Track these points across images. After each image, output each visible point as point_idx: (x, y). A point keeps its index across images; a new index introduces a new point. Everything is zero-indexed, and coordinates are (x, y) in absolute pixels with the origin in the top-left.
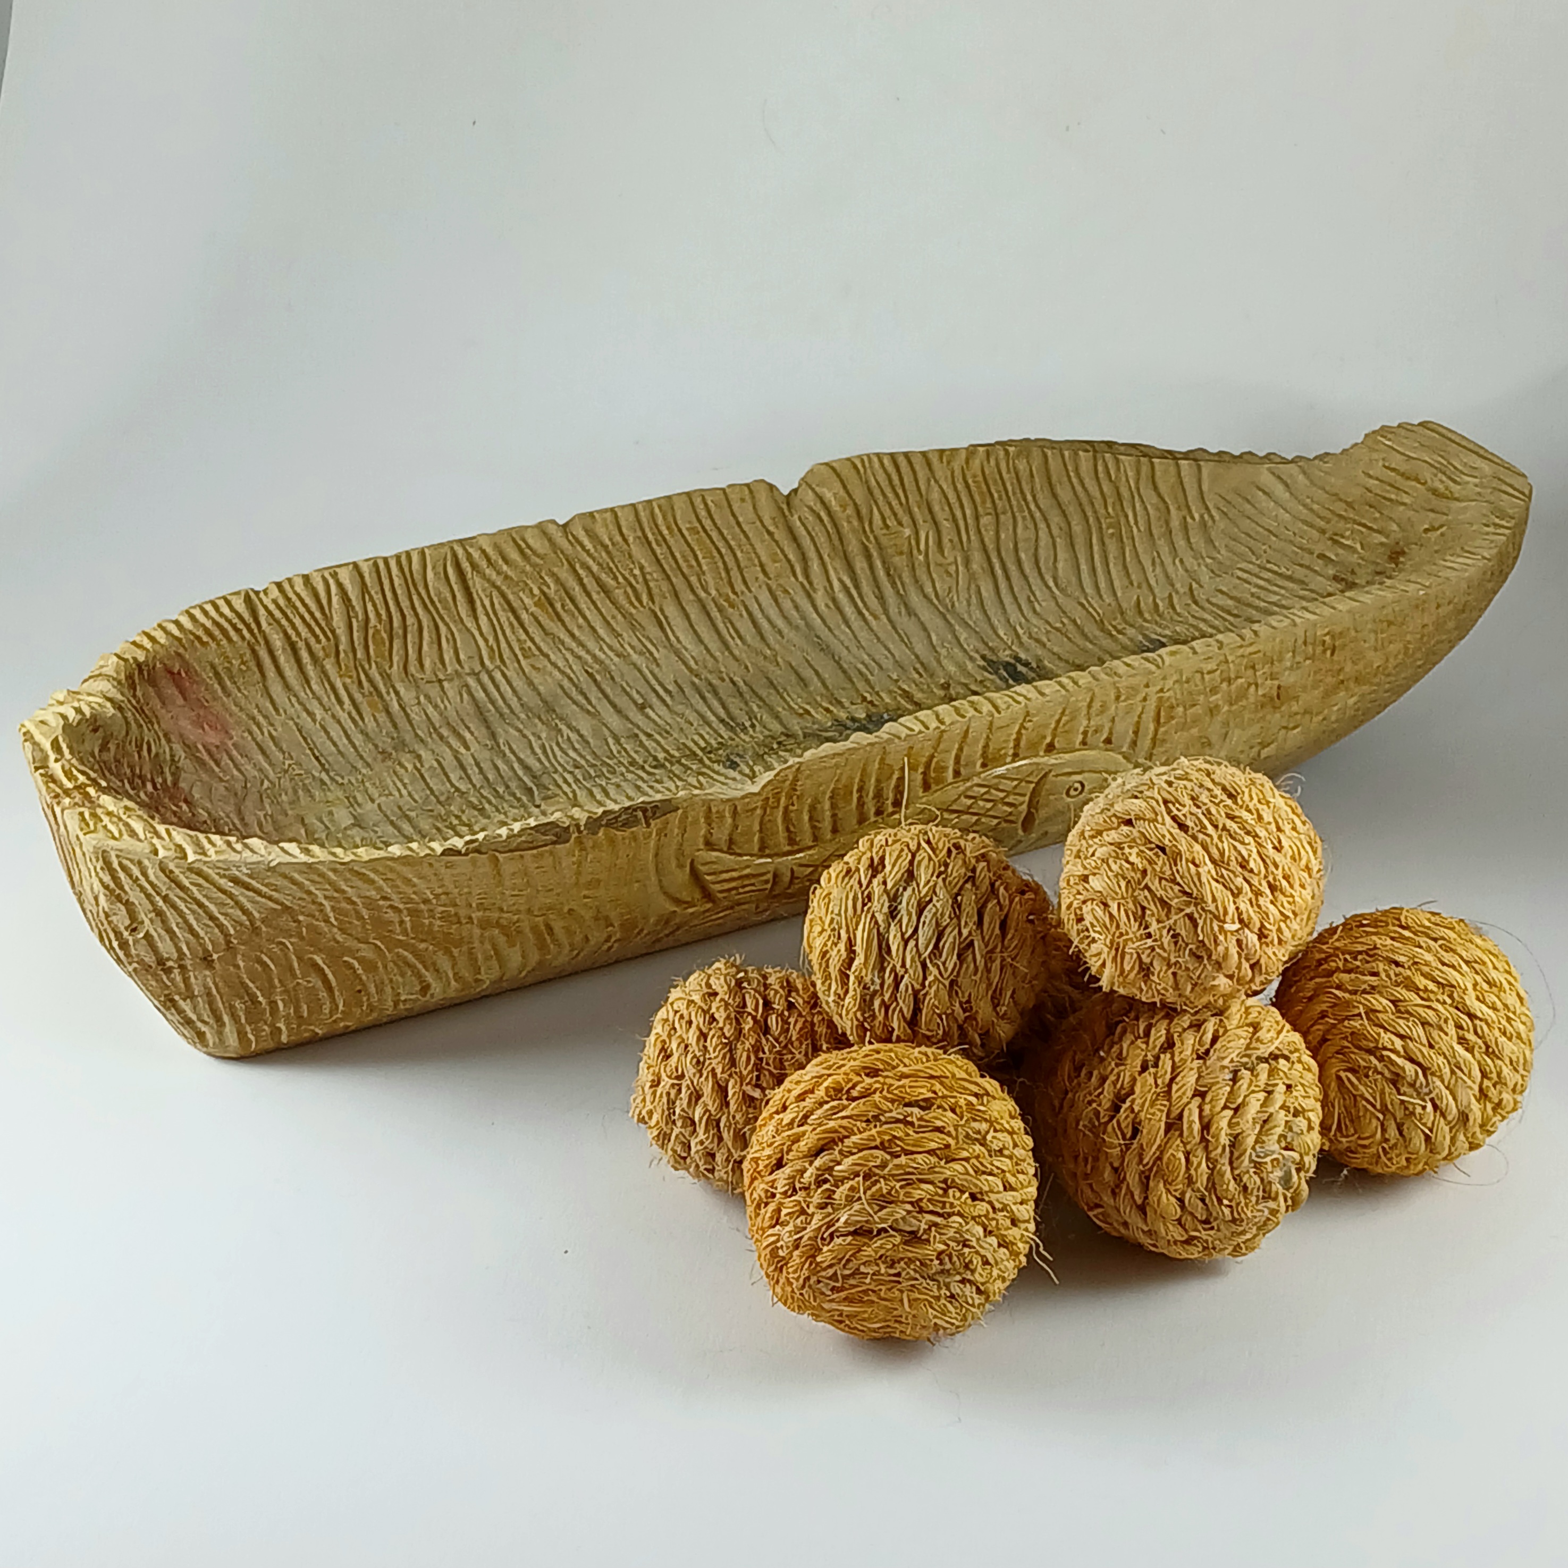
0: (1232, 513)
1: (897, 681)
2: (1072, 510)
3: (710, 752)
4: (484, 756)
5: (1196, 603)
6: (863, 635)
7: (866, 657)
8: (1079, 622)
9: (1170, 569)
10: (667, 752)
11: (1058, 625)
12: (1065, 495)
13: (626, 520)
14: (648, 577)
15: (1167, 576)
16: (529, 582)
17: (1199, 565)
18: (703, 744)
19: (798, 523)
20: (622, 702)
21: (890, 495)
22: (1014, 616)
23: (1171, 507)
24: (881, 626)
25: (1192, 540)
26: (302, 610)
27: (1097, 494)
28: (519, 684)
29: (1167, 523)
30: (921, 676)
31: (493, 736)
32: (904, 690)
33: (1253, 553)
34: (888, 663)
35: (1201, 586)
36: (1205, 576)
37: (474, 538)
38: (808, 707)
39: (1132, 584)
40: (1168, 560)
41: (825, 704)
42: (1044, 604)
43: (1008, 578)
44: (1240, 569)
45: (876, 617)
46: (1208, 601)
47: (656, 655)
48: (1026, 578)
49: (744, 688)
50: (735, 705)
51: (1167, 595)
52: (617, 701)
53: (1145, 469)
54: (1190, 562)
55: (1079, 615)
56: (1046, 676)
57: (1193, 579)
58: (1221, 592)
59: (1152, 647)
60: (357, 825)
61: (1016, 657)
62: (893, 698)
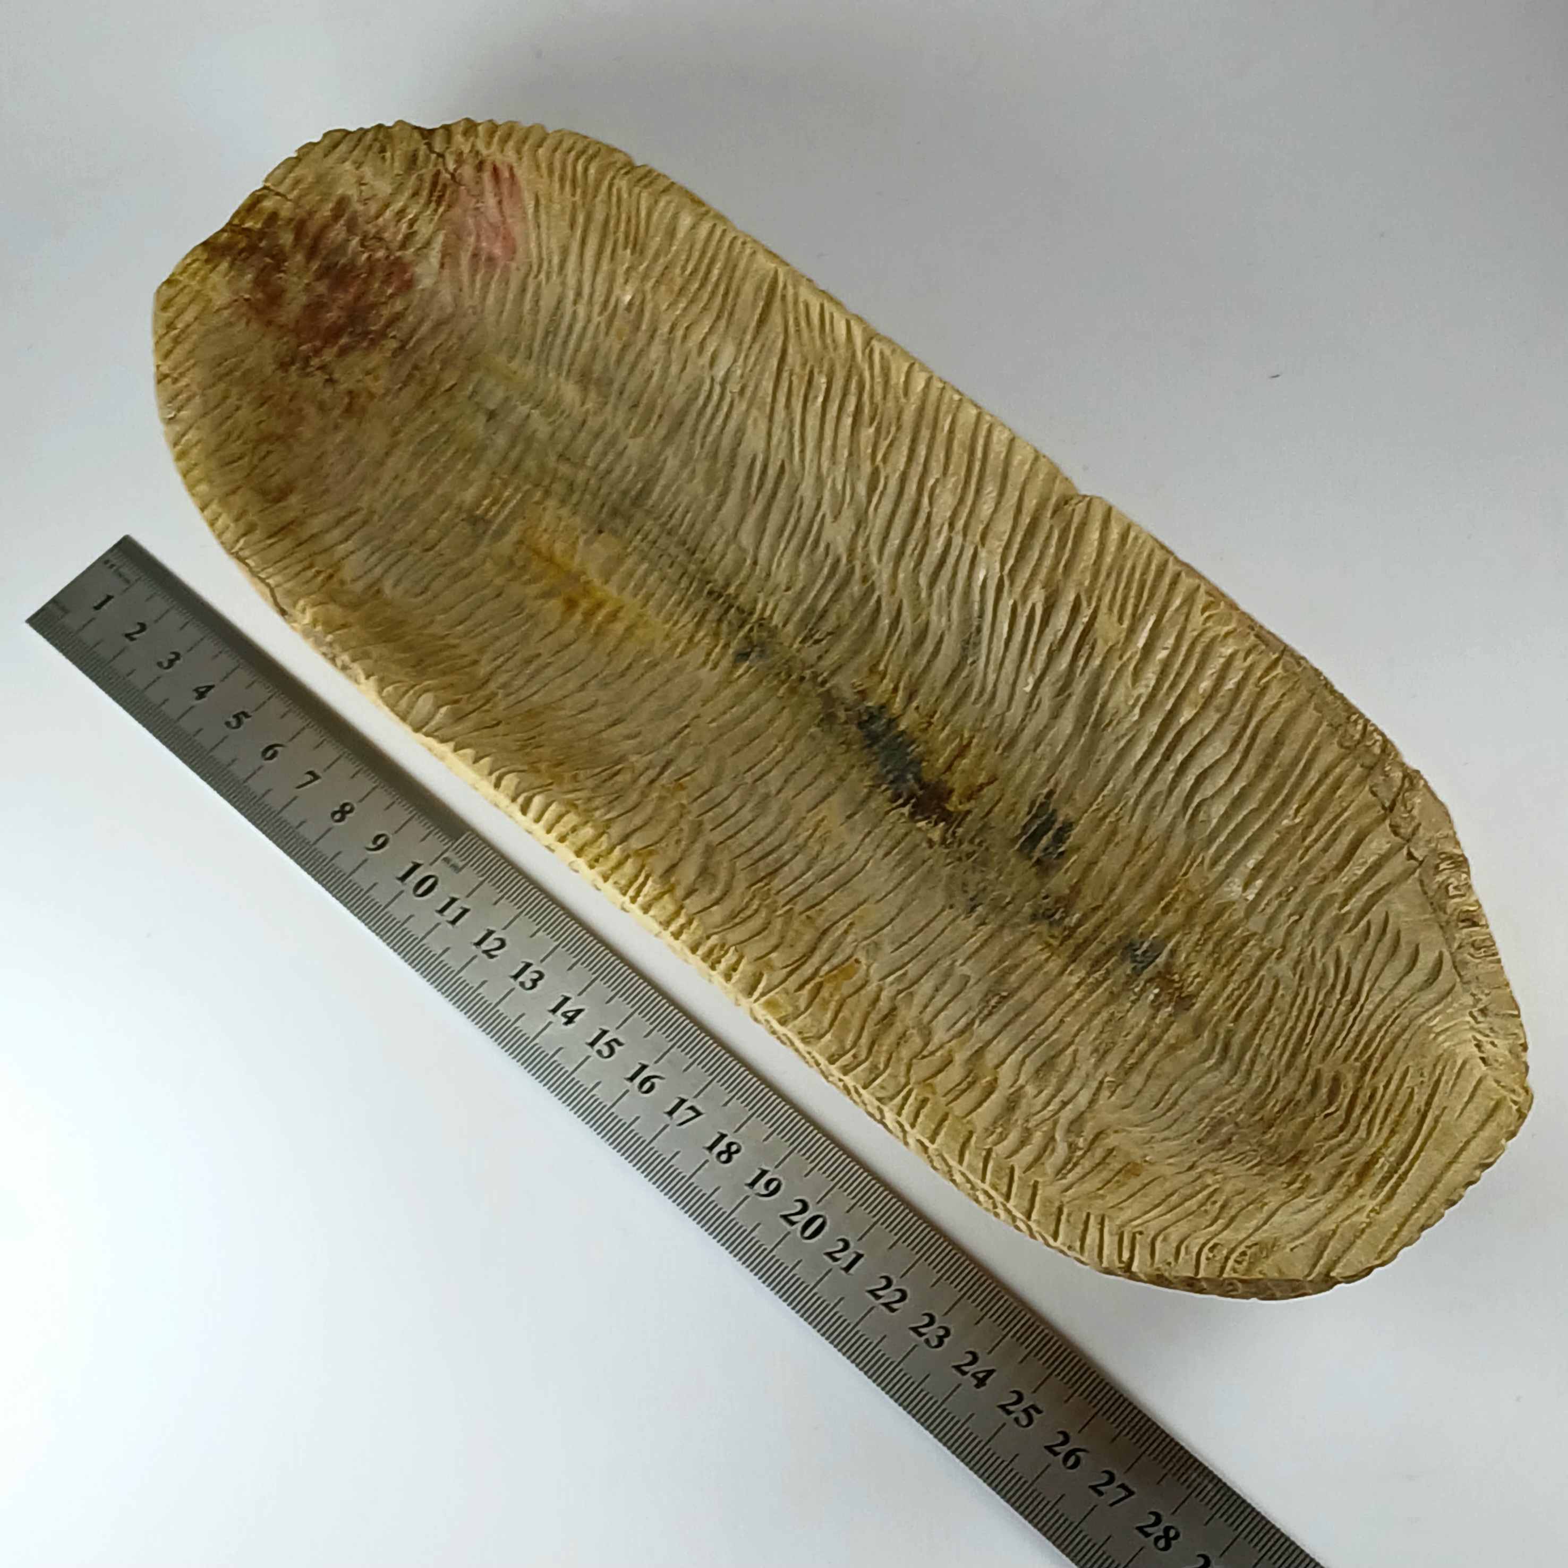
0: (1368, 946)
1: (979, 730)
3: (759, 626)
4: (633, 453)
8: (1163, 860)
9: (1281, 917)
10: (739, 591)
11: (1144, 842)
14: (897, 443)
15: (1274, 917)
17: (1299, 944)
18: (766, 614)
25: (1322, 917)
28: (732, 425)
29: (1326, 880)
32: (969, 742)
33: (1327, 996)
34: (996, 708)
35: (1277, 961)
36: (1289, 958)
40: (1290, 908)
41: (902, 685)
44: (1307, 990)
49: (871, 604)
50: (843, 608)
54: (1299, 933)
55: (1172, 855)
56: (1044, 868)
57: (1284, 947)
58: (1276, 987)
59: (1139, 952)
60: (491, 415)
61: (1068, 826)
62: (948, 740)
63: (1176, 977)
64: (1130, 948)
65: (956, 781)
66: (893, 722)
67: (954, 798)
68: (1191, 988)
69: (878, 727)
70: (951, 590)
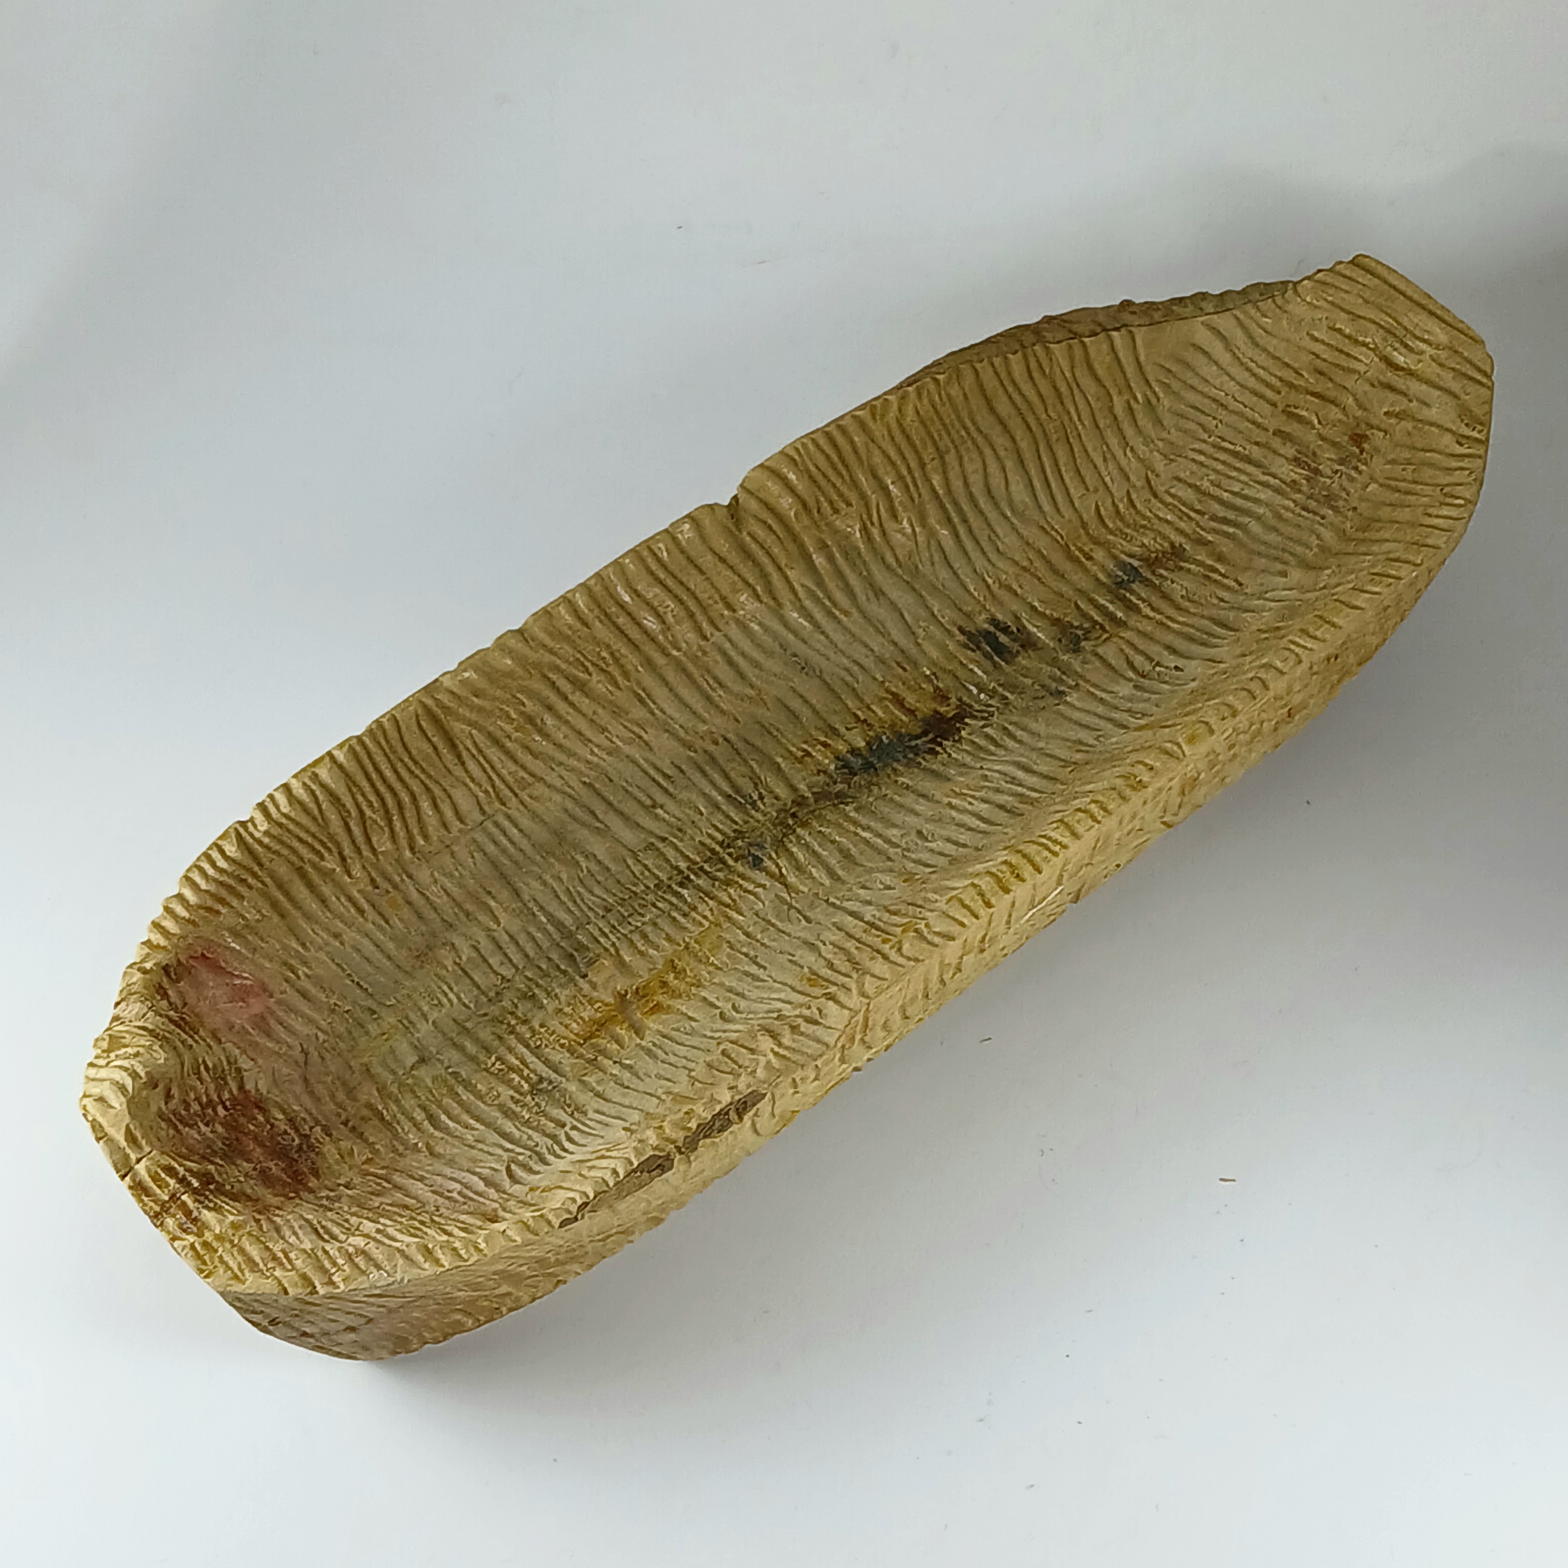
0: (1176, 385)
1: (883, 682)
2: (1015, 424)
3: (729, 846)
4: (515, 926)
5: (1156, 496)
6: (839, 638)
7: (845, 661)
8: (1045, 552)
9: (1123, 462)
10: (687, 858)
11: (1025, 563)
12: (1003, 408)
13: (581, 602)
14: (617, 655)
15: (1121, 469)
16: (504, 707)
17: (1151, 452)
18: (720, 837)
19: (748, 539)
20: (629, 807)
21: (833, 478)
22: (980, 563)
23: (1111, 391)
24: (854, 622)
25: (1140, 423)
26: (297, 830)
27: (1035, 399)
28: (525, 822)
29: (1111, 409)
30: (905, 670)
31: (517, 893)
32: (892, 693)
33: (1205, 430)
34: (869, 663)
35: (1157, 476)
36: (1160, 464)
37: (436, 680)
38: (805, 746)
39: (1088, 490)
40: (1119, 453)
41: (823, 739)
42: (1006, 540)
43: (965, 521)
44: (1193, 450)
45: (846, 613)
46: (1167, 492)
47: (645, 736)
48: (981, 513)
49: (740, 745)
50: (736, 771)
51: (1125, 492)
52: (623, 807)
53: (1078, 352)
54: (1141, 449)
55: (1042, 543)
56: (1029, 643)
57: (1148, 468)
58: (1179, 480)
59: (1126, 578)
60: (422, 1060)
61: (994, 621)
62: (886, 709)
63: (1153, 555)
64: (1120, 584)
65: (926, 707)
66: (854, 751)
67: (942, 709)
68: (1166, 545)
69: (857, 762)
70: (757, 665)
